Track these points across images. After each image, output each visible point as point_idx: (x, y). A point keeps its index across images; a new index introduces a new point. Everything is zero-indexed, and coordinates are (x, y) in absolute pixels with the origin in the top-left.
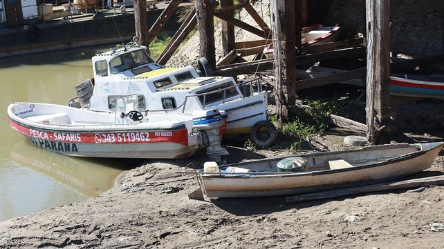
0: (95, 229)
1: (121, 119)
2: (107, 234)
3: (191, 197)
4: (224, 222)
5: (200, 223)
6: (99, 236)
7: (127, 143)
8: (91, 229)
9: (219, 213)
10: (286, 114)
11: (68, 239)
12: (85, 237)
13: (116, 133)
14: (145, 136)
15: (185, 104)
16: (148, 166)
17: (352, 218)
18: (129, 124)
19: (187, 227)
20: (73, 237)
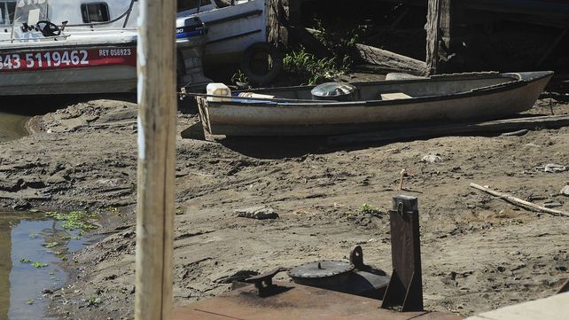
0: (59, 168)
1: (22, 35)
2: (79, 175)
3: (185, 135)
4: (247, 164)
5: (209, 166)
6: (67, 178)
7: (45, 68)
8: (53, 168)
9: (230, 156)
10: (285, 38)
11: (21, 181)
12: (47, 179)
13: (22, 53)
14: (81, 57)
15: (128, 13)
16: (81, 106)
17: (432, 158)
18: (38, 40)
19: (193, 171)
20: (28, 179)
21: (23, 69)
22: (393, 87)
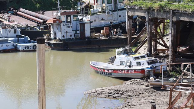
0: (122, 91)
1: (125, 67)
2: (125, 92)
3: (146, 86)
4: (155, 92)
5: (148, 92)
6: (123, 93)
7: (127, 73)
8: (121, 91)
9: (153, 90)
10: (171, 69)
11: (115, 93)
12: (120, 93)
13: (124, 70)
14: (133, 71)
15: (143, 64)
16: (133, 80)
17: (187, 93)
18: (128, 68)
19: (145, 93)
20: (117, 92)
21: (124, 73)
22: (185, 79)
